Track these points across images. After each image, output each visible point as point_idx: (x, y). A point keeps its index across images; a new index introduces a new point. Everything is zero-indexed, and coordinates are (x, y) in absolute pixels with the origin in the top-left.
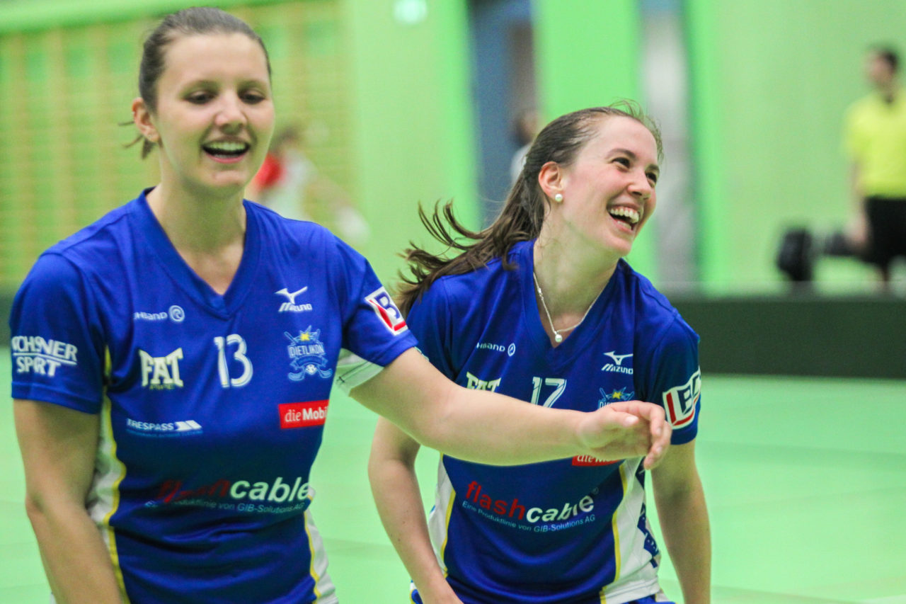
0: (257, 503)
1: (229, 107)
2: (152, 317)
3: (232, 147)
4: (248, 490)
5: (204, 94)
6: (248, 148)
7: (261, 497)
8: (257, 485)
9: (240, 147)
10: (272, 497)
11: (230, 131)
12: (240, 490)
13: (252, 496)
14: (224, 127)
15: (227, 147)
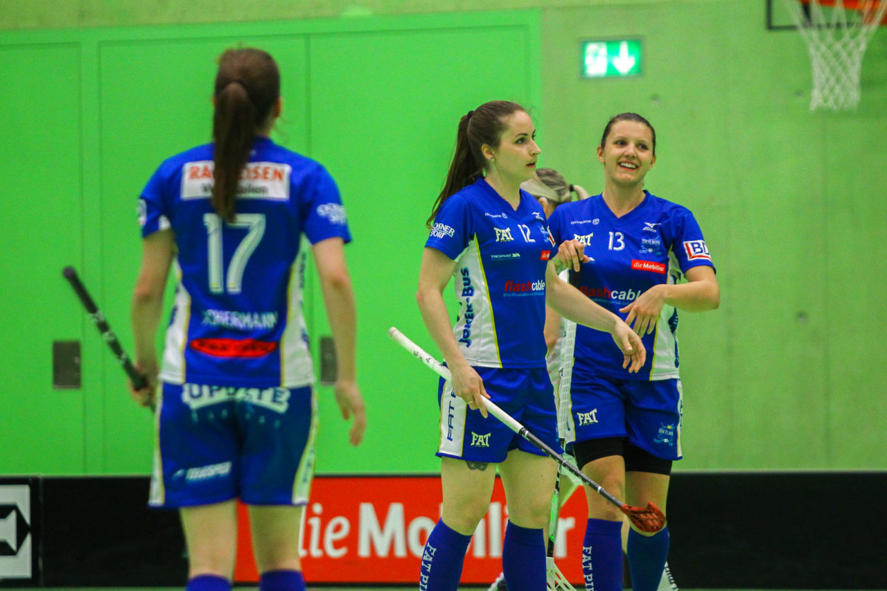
0: (622, 301)
1: (631, 149)
2: (581, 222)
3: (629, 166)
4: (618, 295)
5: (623, 143)
6: (637, 167)
7: (624, 298)
8: (621, 292)
9: (634, 167)
10: (628, 298)
11: (630, 158)
12: (615, 295)
13: (620, 298)
14: (628, 156)
15: (627, 165)
